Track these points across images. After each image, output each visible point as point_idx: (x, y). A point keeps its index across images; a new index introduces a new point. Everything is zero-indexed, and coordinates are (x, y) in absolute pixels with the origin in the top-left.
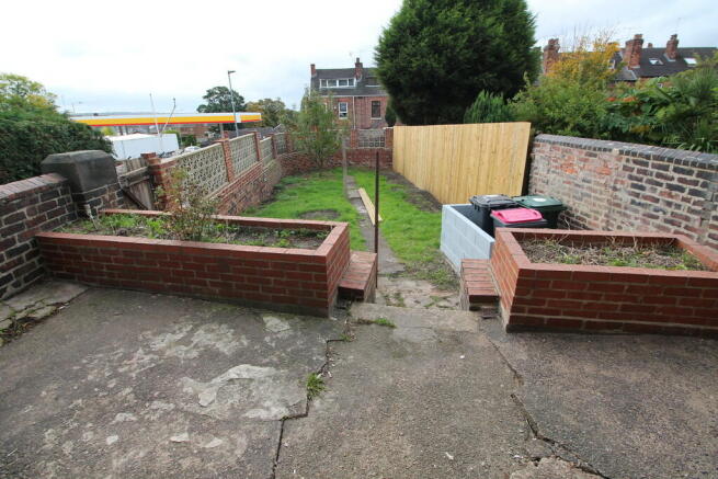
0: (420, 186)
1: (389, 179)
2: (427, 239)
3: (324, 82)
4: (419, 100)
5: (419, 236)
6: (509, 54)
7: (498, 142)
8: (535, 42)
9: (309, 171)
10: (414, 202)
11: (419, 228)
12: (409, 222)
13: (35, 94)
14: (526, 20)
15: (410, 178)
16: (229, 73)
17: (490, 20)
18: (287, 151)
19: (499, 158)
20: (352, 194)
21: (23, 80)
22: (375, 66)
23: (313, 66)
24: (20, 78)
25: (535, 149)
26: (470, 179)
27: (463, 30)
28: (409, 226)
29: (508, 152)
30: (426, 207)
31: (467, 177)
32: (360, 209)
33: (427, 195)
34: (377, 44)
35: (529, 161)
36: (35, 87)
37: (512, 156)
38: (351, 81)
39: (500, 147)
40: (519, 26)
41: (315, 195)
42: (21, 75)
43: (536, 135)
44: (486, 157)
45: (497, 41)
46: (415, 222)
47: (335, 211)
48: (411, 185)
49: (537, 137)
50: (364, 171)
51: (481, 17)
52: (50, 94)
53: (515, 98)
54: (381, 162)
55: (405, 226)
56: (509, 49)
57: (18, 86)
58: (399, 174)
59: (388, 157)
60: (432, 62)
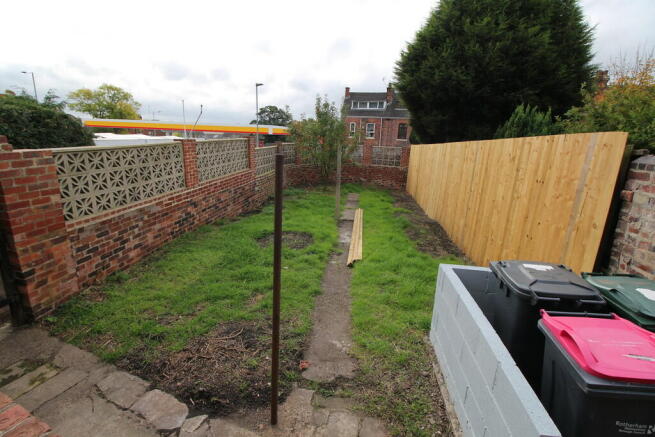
0: (431, 213)
1: (397, 201)
2: (412, 308)
3: (355, 104)
4: (440, 117)
5: (403, 301)
6: (557, 69)
7: (549, 166)
8: (591, 57)
9: (315, 185)
10: (417, 235)
11: (407, 282)
12: (396, 269)
13: (125, 101)
14: (581, 32)
15: (421, 202)
16: (257, 85)
17: (532, 30)
18: (295, 162)
19: (551, 191)
20: (346, 215)
21: (118, 90)
22: (396, 81)
23: (347, 89)
24: (116, 89)
25: (635, 184)
26: (495, 219)
27: (498, 39)
28: (393, 276)
29: (569, 183)
30: (430, 244)
31: (491, 214)
32: (344, 238)
33: (435, 227)
34: (399, 59)
35: (618, 204)
36: (126, 97)
37: (579, 192)
38: (381, 104)
39: (553, 174)
40: (571, 38)
41: (305, 211)
42: (118, 86)
43: (634, 157)
44: (524, 189)
45: (541, 51)
46: (404, 270)
47: (311, 236)
48: (421, 211)
49: (639, 161)
50: (372, 190)
51: (522, 27)
52: (136, 103)
53: (568, 113)
54: (394, 181)
55: (389, 275)
56: (557, 63)
57: (115, 94)
58: (410, 197)
59: (402, 178)
60: (458, 73)
